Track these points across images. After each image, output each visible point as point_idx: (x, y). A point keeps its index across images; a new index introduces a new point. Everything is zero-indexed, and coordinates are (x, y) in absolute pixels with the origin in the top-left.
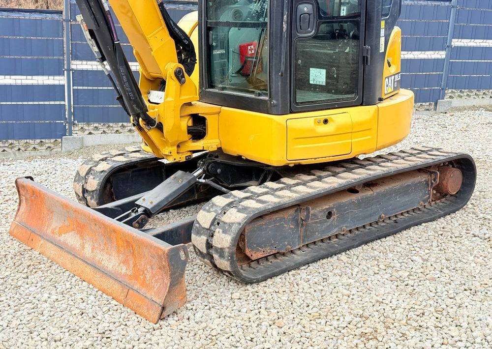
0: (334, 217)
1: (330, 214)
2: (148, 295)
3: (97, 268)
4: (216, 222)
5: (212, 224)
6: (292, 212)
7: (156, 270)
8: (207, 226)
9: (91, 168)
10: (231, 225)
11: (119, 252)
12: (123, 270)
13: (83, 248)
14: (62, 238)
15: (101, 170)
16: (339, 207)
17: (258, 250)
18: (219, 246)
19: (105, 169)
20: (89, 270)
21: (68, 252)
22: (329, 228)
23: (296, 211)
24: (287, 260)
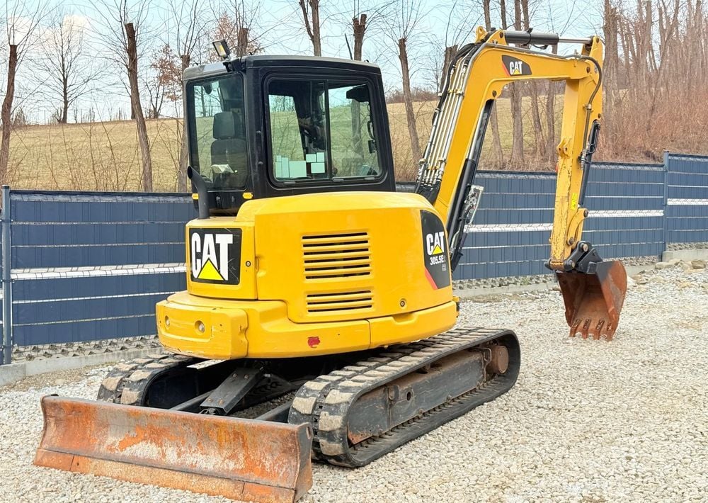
0: (413, 398)
1: (409, 395)
2: (273, 483)
3: (190, 472)
4: (318, 406)
5: (314, 409)
6: (381, 392)
7: (277, 454)
8: (309, 411)
9: (121, 379)
10: (337, 406)
11: (220, 447)
12: (232, 465)
13: (164, 455)
14: (128, 452)
15: (139, 379)
16: (416, 387)
17: (358, 434)
18: (328, 429)
19: (145, 378)
20: (178, 477)
21: (142, 465)
22: (409, 411)
23: (384, 391)
24: (381, 445)
